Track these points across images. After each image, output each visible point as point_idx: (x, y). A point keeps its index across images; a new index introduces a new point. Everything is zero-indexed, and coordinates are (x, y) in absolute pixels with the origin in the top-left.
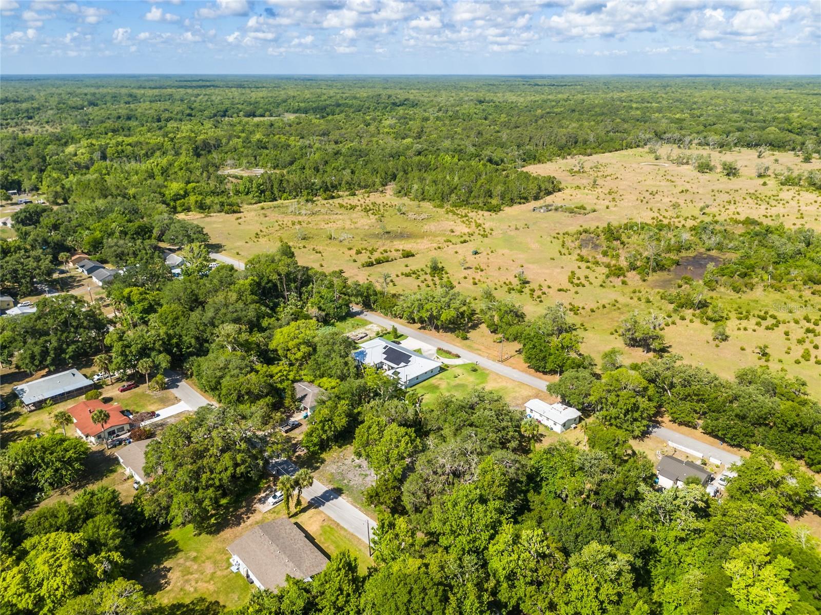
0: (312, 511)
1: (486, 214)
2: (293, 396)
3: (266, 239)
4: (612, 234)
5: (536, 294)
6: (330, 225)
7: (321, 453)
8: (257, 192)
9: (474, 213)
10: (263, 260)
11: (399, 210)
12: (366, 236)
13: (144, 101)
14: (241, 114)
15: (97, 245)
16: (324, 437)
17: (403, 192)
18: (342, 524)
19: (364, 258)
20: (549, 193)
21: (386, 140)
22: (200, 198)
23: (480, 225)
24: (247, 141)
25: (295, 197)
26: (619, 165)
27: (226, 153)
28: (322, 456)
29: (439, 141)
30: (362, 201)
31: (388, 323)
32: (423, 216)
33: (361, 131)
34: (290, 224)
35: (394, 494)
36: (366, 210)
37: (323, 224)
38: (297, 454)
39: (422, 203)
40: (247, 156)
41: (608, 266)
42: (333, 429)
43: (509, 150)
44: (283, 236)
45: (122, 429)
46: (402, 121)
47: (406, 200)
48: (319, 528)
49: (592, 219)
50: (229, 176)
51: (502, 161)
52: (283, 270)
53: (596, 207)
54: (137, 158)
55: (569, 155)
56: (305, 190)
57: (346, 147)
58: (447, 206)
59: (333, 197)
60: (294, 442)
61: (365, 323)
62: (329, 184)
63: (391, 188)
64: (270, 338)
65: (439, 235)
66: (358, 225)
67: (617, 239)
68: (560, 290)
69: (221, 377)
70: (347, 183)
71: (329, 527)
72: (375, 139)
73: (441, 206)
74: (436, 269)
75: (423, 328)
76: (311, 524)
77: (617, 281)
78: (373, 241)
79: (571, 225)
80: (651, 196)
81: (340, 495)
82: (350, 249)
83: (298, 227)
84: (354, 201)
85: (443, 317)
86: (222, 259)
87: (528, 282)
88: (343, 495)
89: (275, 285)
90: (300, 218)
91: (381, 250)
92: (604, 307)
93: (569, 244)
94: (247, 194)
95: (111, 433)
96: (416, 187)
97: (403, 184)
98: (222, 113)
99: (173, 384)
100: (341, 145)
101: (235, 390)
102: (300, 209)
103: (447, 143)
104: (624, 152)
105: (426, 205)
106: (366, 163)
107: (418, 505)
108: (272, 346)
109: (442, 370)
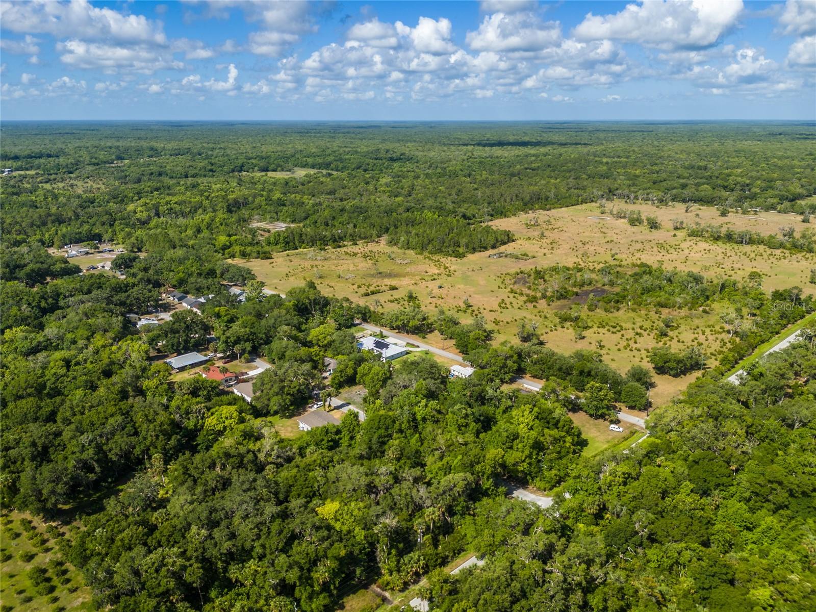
0: (336, 411)
1: (454, 259)
2: (323, 363)
3: (294, 277)
4: (539, 274)
5: (475, 313)
6: (339, 268)
7: (339, 390)
8: (283, 243)
9: (445, 259)
10: (298, 291)
11: (389, 256)
12: (364, 275)
13: (165, 155)
14: (256, 168)
15: (181, 282)
16: (341, 380)
17: (393, 243)
19: (363, 290)
20: (504, 243)
21: (382, 198)
22: (243, 248)
23: (447, 268)
24: (268, 199)
25: (311, 247)
26: (569, 218)
27: (253, 209)
29: (425, 199)
30: (362, 249)
31: (377, 330)
32: (406, 261)
33: (361, 190)
34: (309, 267)
36: (365, 257)
37: (333, 267)
39: (407, 251)
40: (270, 212)
41: (528, 296)
43: (481, 207)
44: (306, 275)
45: (231, 379)
46: (396, 179)
47: (395, 249)
49: (530, 264)
50: (259, 228)
51: (474, 216)
52: (312, 297)
53: (536, 255)
54: (183, 215)
55: (530, 210)
56: (319, 242)
57: (350, 204)
58: (426, 254)
59: (340, 247)
61: (364, 330)
62: (337, 237)
63: (385, 238)
64: (308, 334)
65: (417, 275)
66: (359, 268)
67: (542, 278)
68: (491, 311)
69: (285, 352)
70: (351, 235)
72: (373, 197)
73: (421, 254)
74: (411, 298)
75: (399, 332)
77: (530, 306)
78: (369, 279)
79: (513, 268)
80: (583, 246)
82: (353, 284)
83: (315, 269)
84: (355, 249)
85: (410, 325)
86: (267, 291)
87: (471, 306)
89: (306, 307)
90: (316, 263)
91: (375, 285)
92: (516, 320)
93: (507, 281)
94: (276, 244)
95: (226, 381)
96: (402, 239)
97: (393, 236)
98: (239, 169)
99: (252, 360)
100: (345, 203)
102: (316, 255)
103: (431, 202)
104: (578, 207)
105: (411, 252)
106: (366, 218)
108: (309, 339)
109: (407, 353)
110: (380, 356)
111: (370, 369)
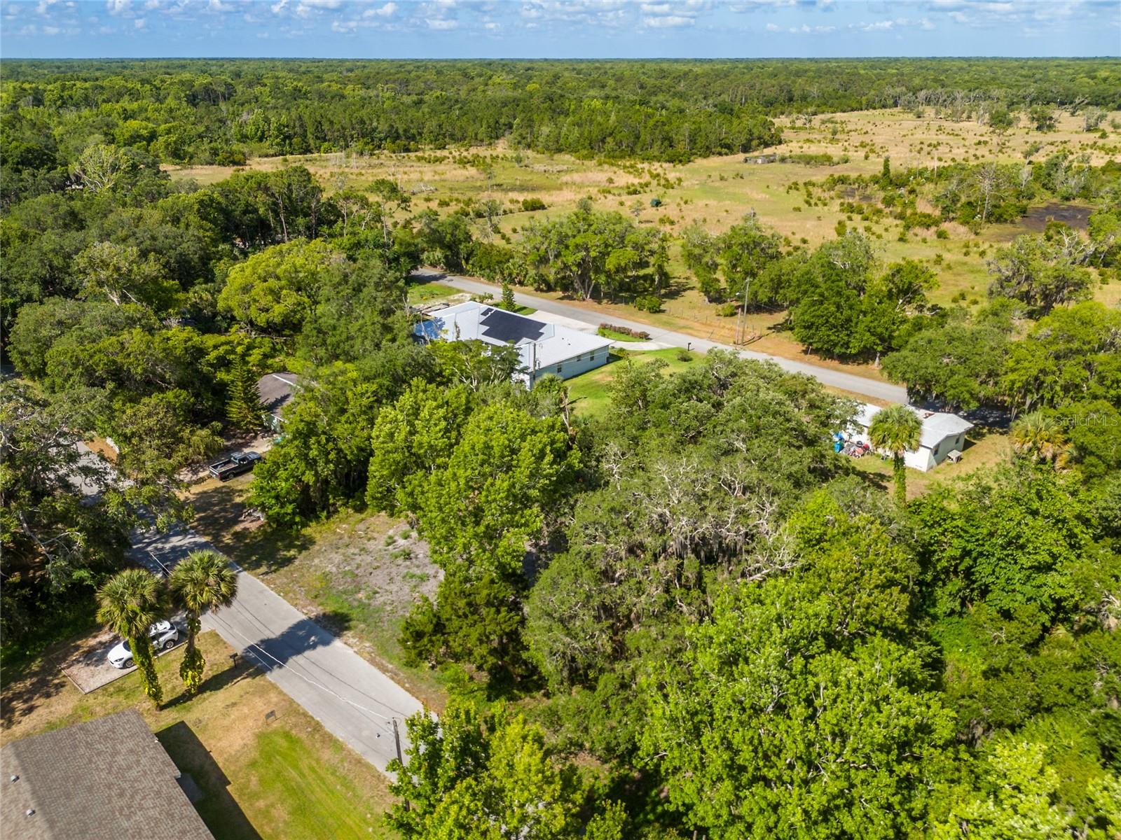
0: (242, 685)
1: (667, 164)
7: (304, 525)
8: (277, 137)
9: (646, 164)
11: (519, 161)
16: (309, 477)
17: (524, 144)
18: (329, 726)
22: (174, 138)
23: (658, 176)
25: (342, 149)
27: (242, 105)
28: (307, 531)
30: (456, 154)
31: (494, 291)
32: (558, 168)
35: (495, 623)
36: (463, 163)
38: (238, 528)
39: (557, 156)
42: (332, 456)
47: (529, 152)
48: (251, 741)
49: (847, 169)
53: (848, 158)
56: (362, 140)
57: (433, 97)
58: (601, 157)
59: (408, 151)
60: (238, 500)
61: (449, 292)
62: (400, 131)
63: (505, 141)
65: (590, 186)
66: (446, 177)
70: (433, 132)
71: (287, 735)
72: (480, 91)
73: (589, 158)
75: (569, 297)
76: (227, 729)
77: (928, 233)
79: (814, 175)
81: (338, 635)
82: (428, 200)
84: (441, 154)
88: (349, 634)
93: (820, 195)
94: (261, 139)
100: (426, 97)
101: (75, 366)
102: (351, 162)
104: (864, 112)
105: (565, 156)
106: (465, 112)
107: (580, 659)
109: (613, 358)
110: (509, 363)
111: (454, 425)
